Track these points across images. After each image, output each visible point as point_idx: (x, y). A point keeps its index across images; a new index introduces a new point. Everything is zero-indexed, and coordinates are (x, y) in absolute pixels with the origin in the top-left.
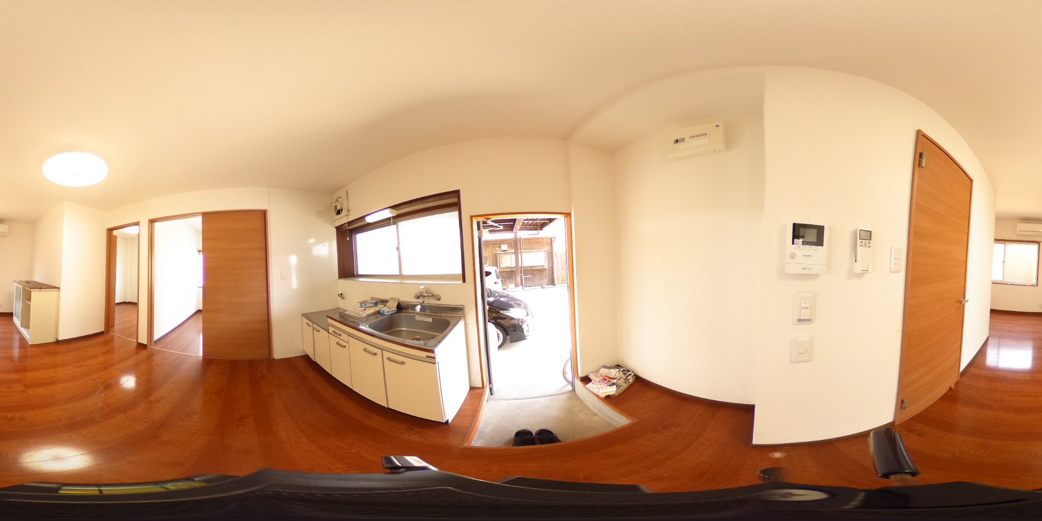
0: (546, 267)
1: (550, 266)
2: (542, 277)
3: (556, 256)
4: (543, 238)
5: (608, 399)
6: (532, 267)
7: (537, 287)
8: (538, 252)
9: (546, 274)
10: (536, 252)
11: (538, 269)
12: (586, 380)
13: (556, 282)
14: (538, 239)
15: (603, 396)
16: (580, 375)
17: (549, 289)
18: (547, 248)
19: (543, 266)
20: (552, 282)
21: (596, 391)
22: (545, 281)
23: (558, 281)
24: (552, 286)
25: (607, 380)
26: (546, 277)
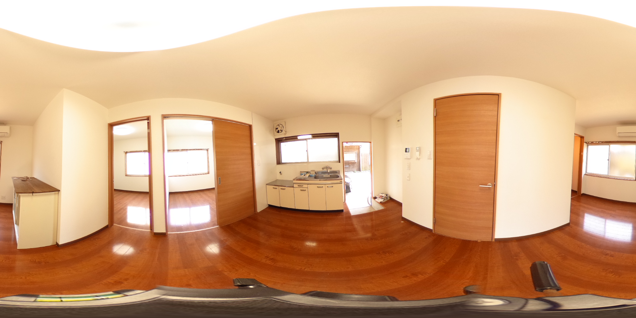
0: (356, 161)
1: (359, 160)
2: (354, 167)
3: (362, 155)
4: (354, 146)
5: (381, 203)
6: (348, 161)
7: (351, 172)
8: (352, 153)
9: (356, 165)
10: (351, 153)
11: (352, 163)
12: (375, 198)
13: (361, 169)
14: (352, 146)
15: (379, 202)
16: (373, 196)
17: (358, 173)
18: (357, 151)
19: (355, 161)
20: (359, 170)
21: (378, 201)
22: (355, 169)
23: (362, 169)
24: (359, 172)
25: (381, 197)
26: (356, 167)
